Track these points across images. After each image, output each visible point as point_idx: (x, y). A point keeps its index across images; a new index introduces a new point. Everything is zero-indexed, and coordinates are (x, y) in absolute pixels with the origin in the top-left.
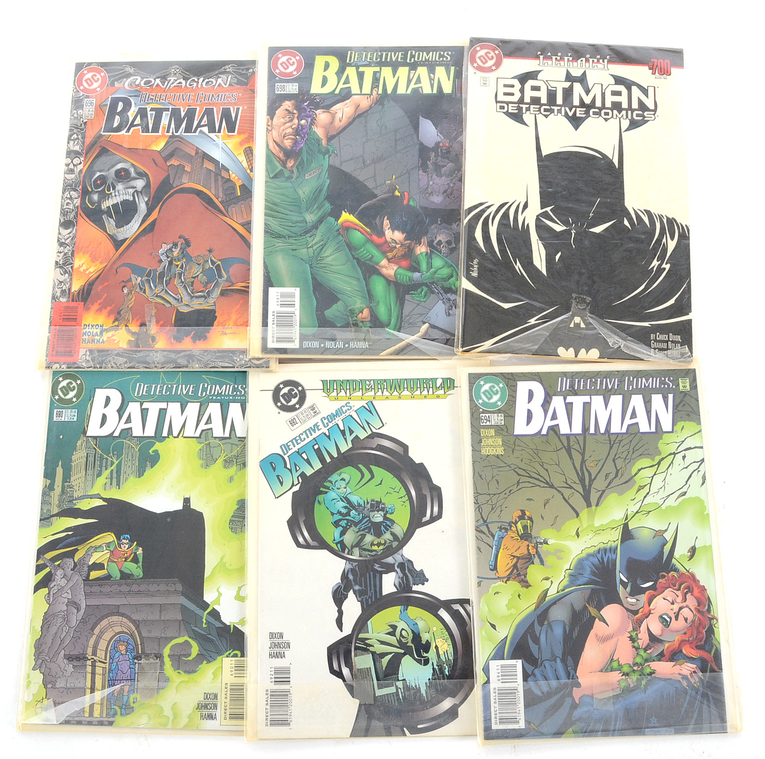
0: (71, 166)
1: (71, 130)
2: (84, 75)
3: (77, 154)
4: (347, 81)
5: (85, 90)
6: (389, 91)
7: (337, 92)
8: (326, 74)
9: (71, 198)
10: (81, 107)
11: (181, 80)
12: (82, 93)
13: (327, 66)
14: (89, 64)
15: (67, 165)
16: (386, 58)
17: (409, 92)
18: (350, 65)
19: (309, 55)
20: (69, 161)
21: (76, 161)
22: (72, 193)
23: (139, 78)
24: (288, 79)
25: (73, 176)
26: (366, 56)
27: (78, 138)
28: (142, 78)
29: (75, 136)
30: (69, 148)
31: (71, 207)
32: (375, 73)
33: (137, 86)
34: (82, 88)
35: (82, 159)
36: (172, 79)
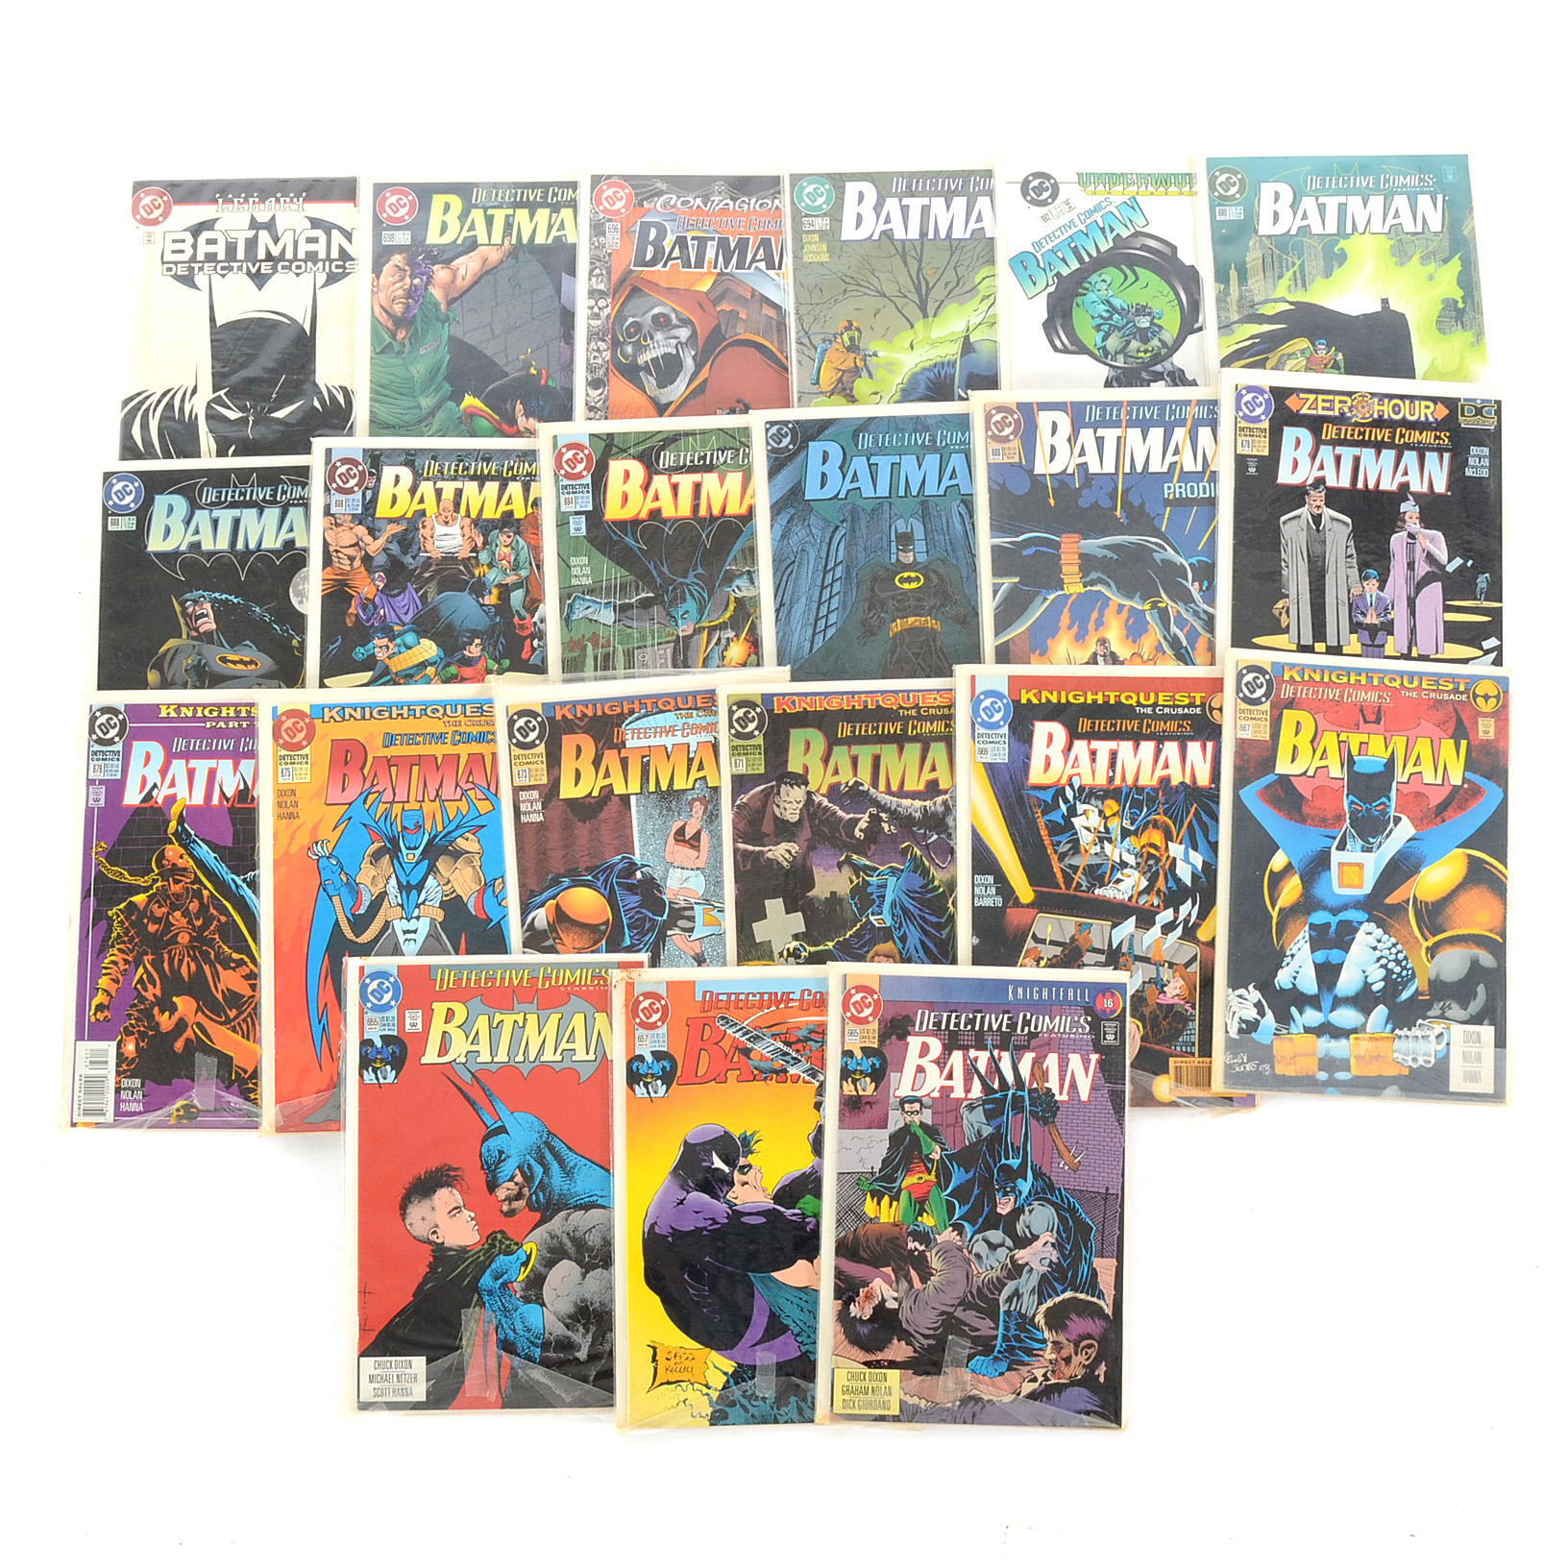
0: (596, 310)
1: (591, 263)
2: (604, 191)
3: (602, 294)
4: (472, 228)
5: (605, 211)
6: (525, 241)
7: (459, 242)
8: (445, 218)
9: (598, 350)
10: (604, 234)
11: (728, 201)
12: (602, 216)
13: (447, 207)
14: (609, 177)
15: (591, 308)
16: (522, 197)
17: (549, 241)
18: (476, 206)
19: (424, 193)
20: (592, 302)
21: (602, 303)
22: (599, 343)
23: (675, 197)
24: (397, 225)
25: (599, 322)
26: (497, 195)
27: (602, 274)
28: (679, 197)
29: (598, 271)
30: (591, 286)
31: (600, 361)
32: (507, 217)
33: (673, 207)
34: (601, 208)
35: (609, 300)
36: (717, 199)
